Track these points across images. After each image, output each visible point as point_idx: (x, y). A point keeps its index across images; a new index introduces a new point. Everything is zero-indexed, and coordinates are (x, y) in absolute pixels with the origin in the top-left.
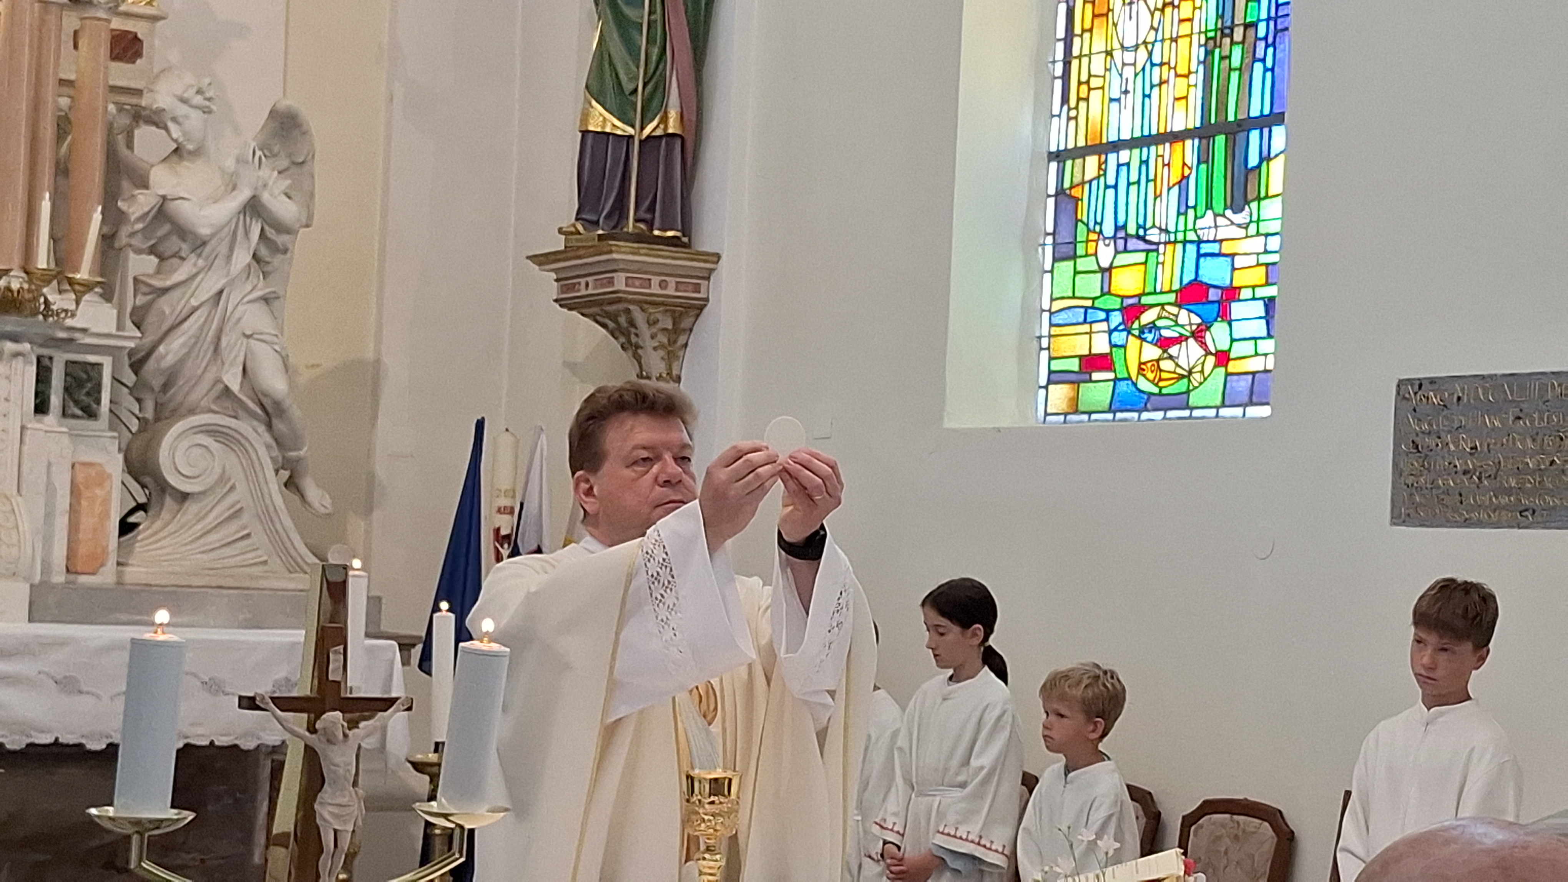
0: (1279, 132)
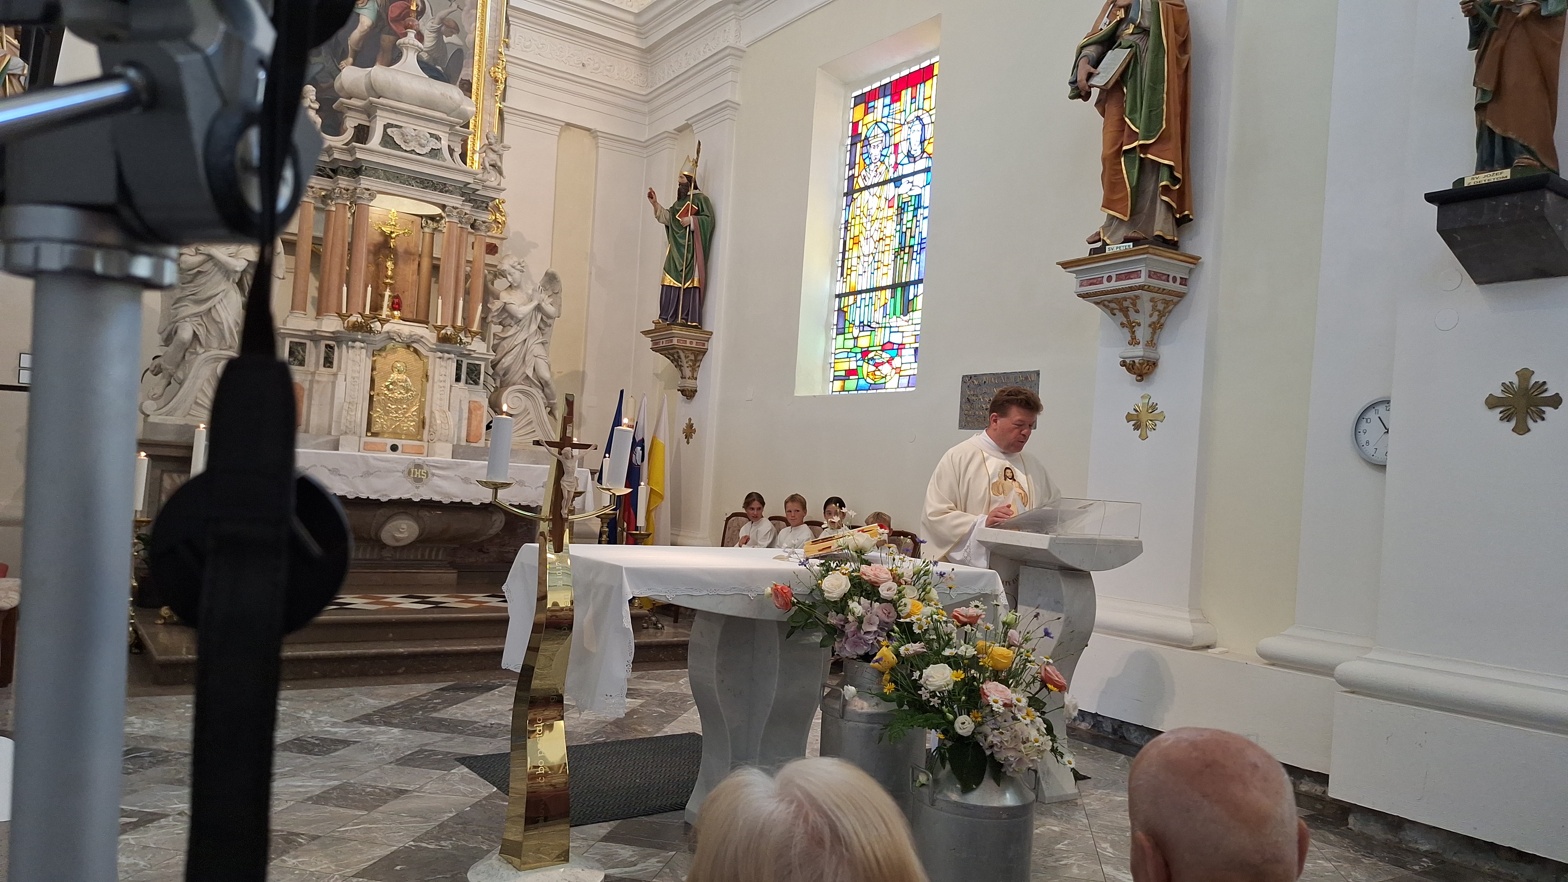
0: (921, 286)
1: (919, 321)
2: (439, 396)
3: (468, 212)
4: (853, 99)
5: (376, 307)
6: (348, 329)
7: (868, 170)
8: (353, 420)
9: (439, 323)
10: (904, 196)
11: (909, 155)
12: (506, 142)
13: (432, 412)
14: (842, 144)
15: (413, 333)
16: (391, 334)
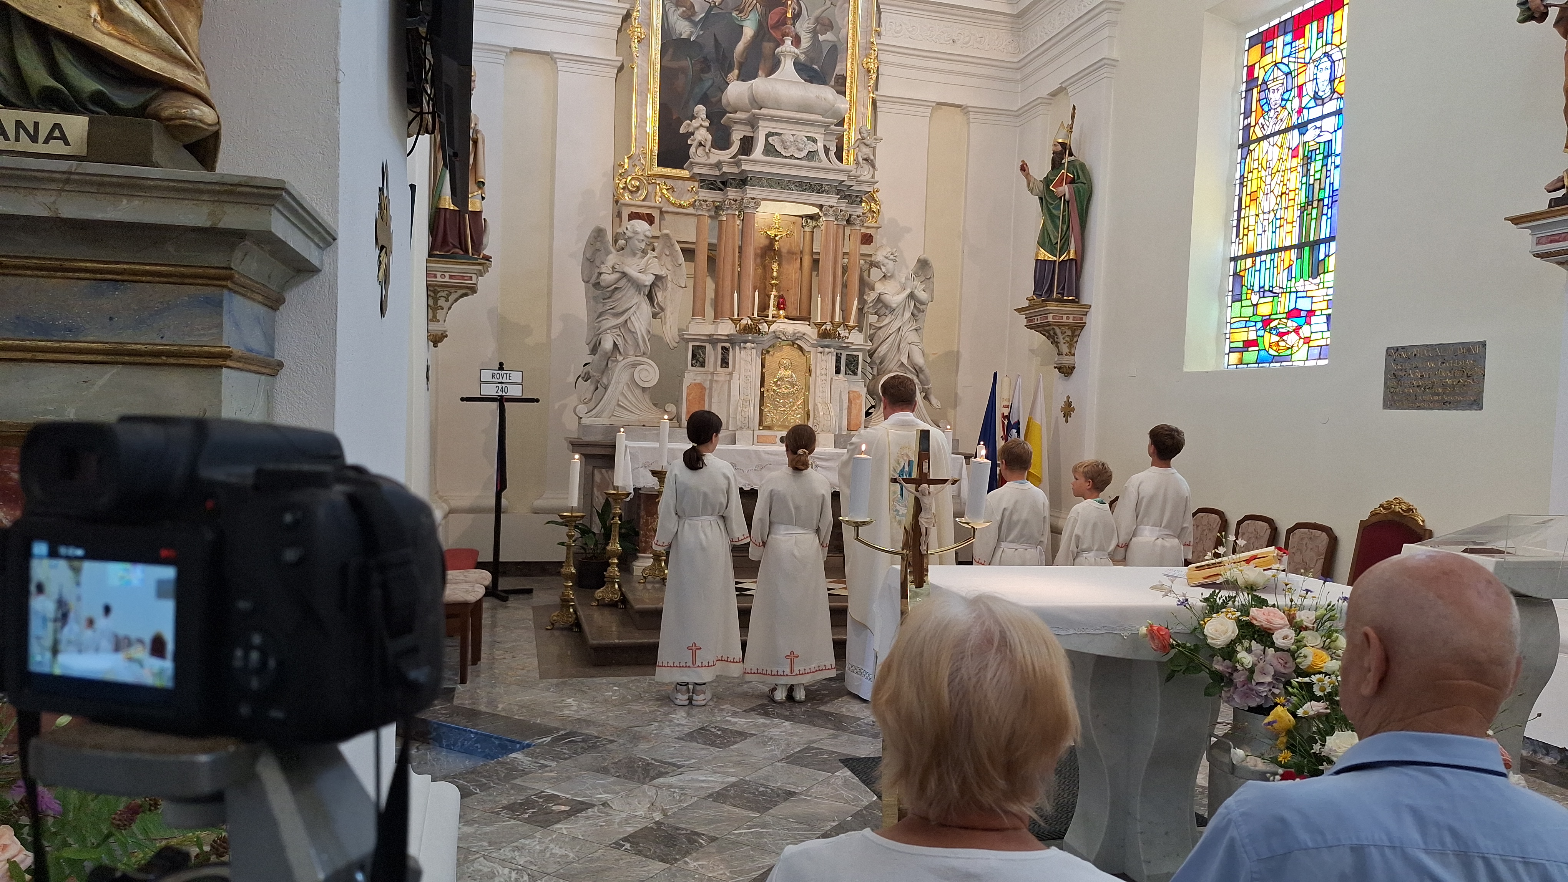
0: (1333, 244)
1: (1331, 284)
2: (821, 389)
3: (843, 209)
4: (1248, 40)
5: (764, 307)
6: (739, 332)
7: (1266, 117)
8: (746, 416)
9: (819, 321)
10: (1311, 144)
11: (1316, 97)
12: (879, 134)
13: (815, 404)
14: (1235, 91)
15: (796, 331)
16: (777, 333)
